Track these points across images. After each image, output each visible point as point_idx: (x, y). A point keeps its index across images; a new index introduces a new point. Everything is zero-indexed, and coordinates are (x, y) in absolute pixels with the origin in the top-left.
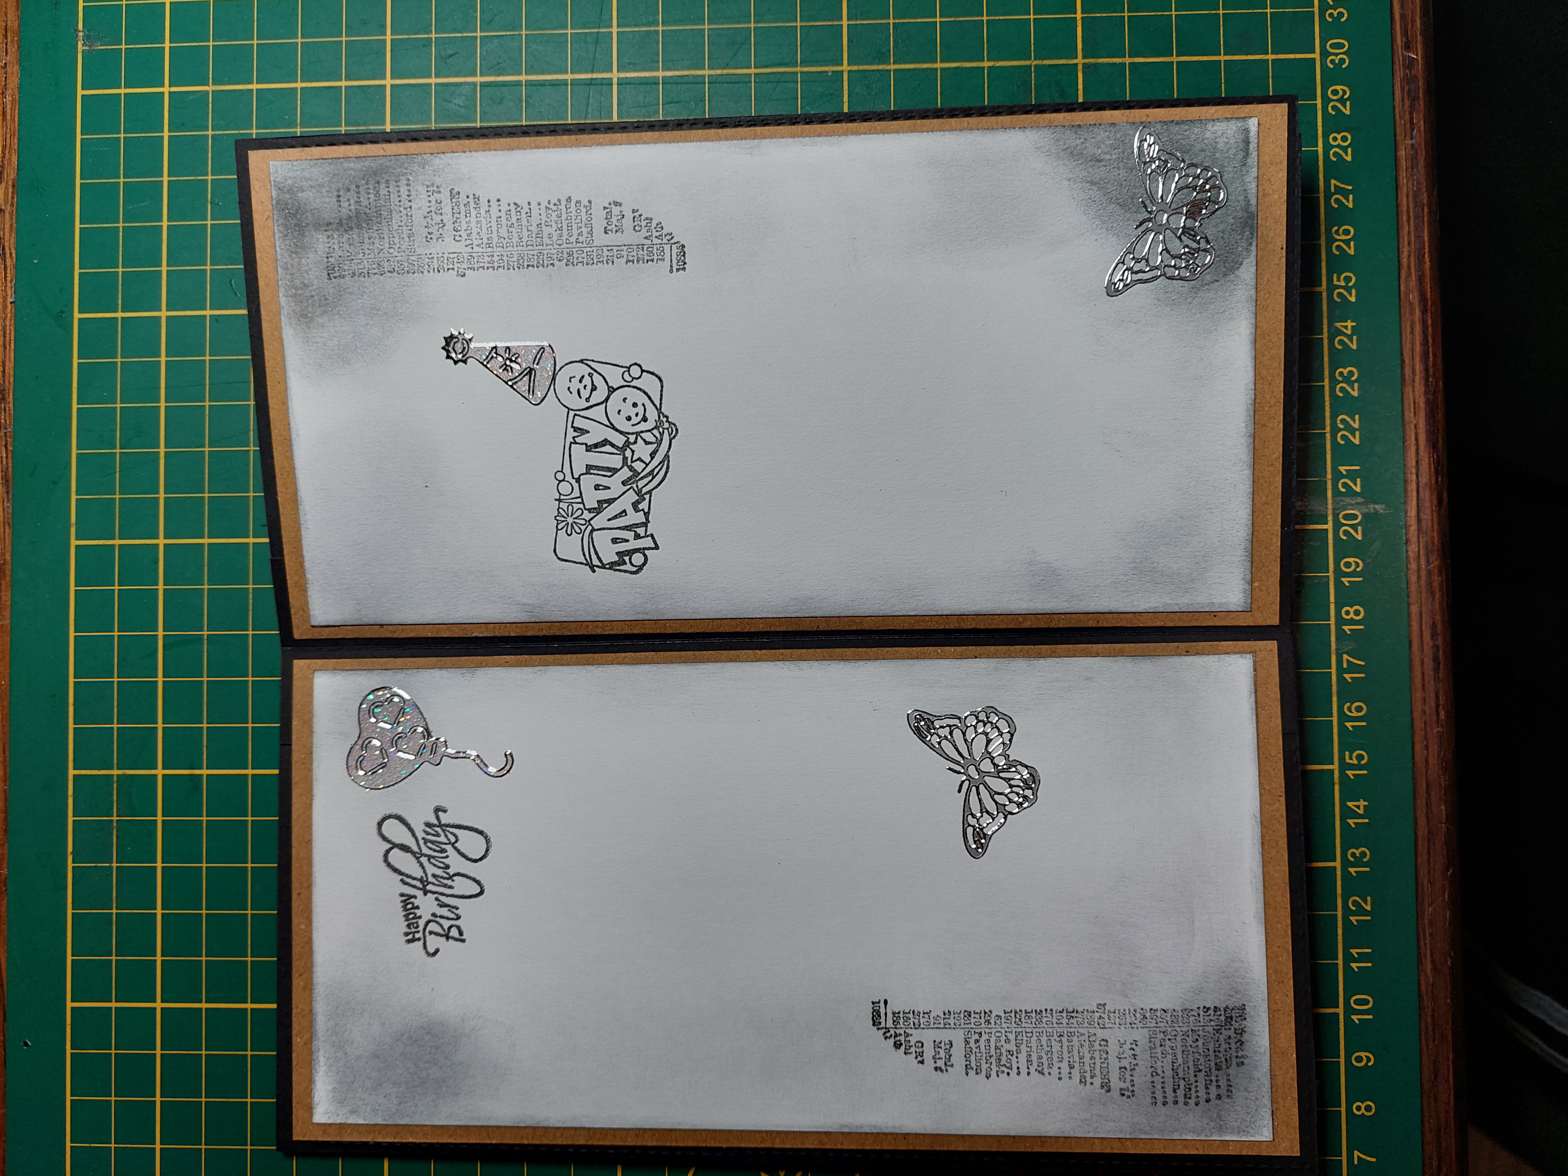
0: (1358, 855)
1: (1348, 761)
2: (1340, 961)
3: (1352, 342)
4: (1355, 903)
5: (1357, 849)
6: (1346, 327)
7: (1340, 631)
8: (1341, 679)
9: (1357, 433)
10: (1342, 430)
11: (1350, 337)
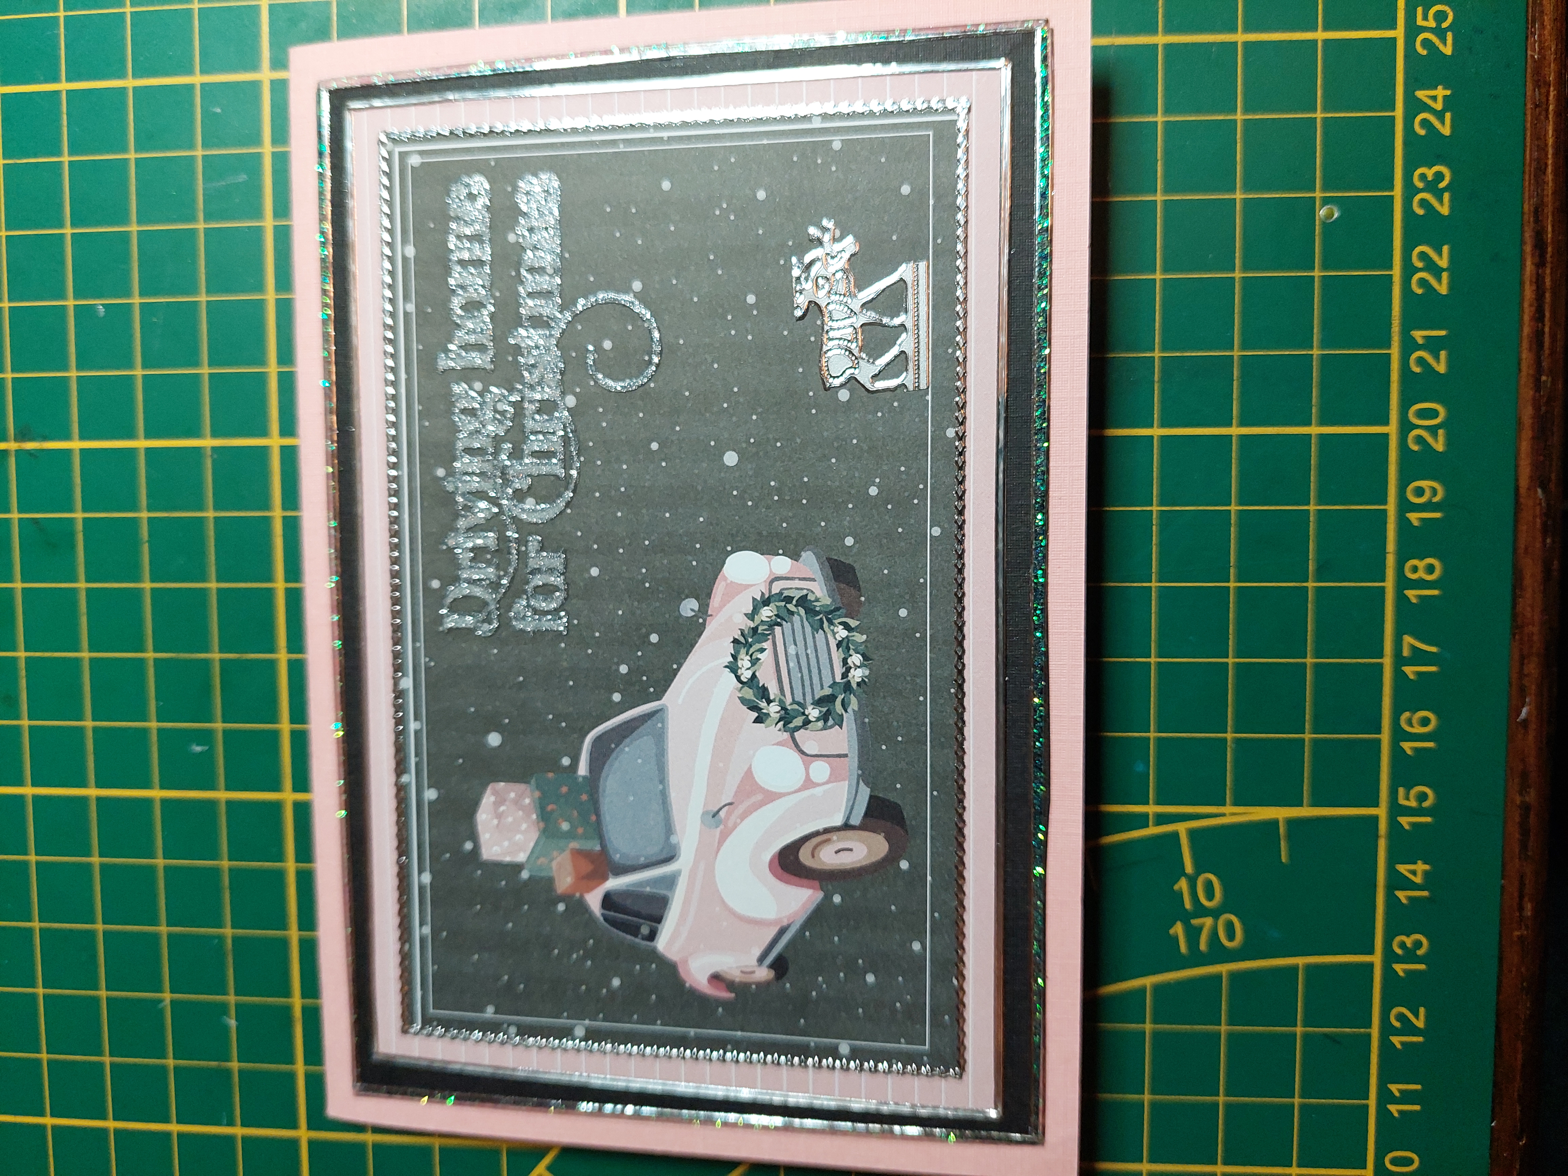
0: (1409, 945)
1: (1402, 801)
2: (1372, 1102)
3: (1443, 123)
4: (1401, 1017)
5: (1408, 936)
6: (1434, 98)
7: (1401, 600)
8: (1399, 675)
9: (1445, 275)
10: (1421, 270)
11: (1440, 116)
